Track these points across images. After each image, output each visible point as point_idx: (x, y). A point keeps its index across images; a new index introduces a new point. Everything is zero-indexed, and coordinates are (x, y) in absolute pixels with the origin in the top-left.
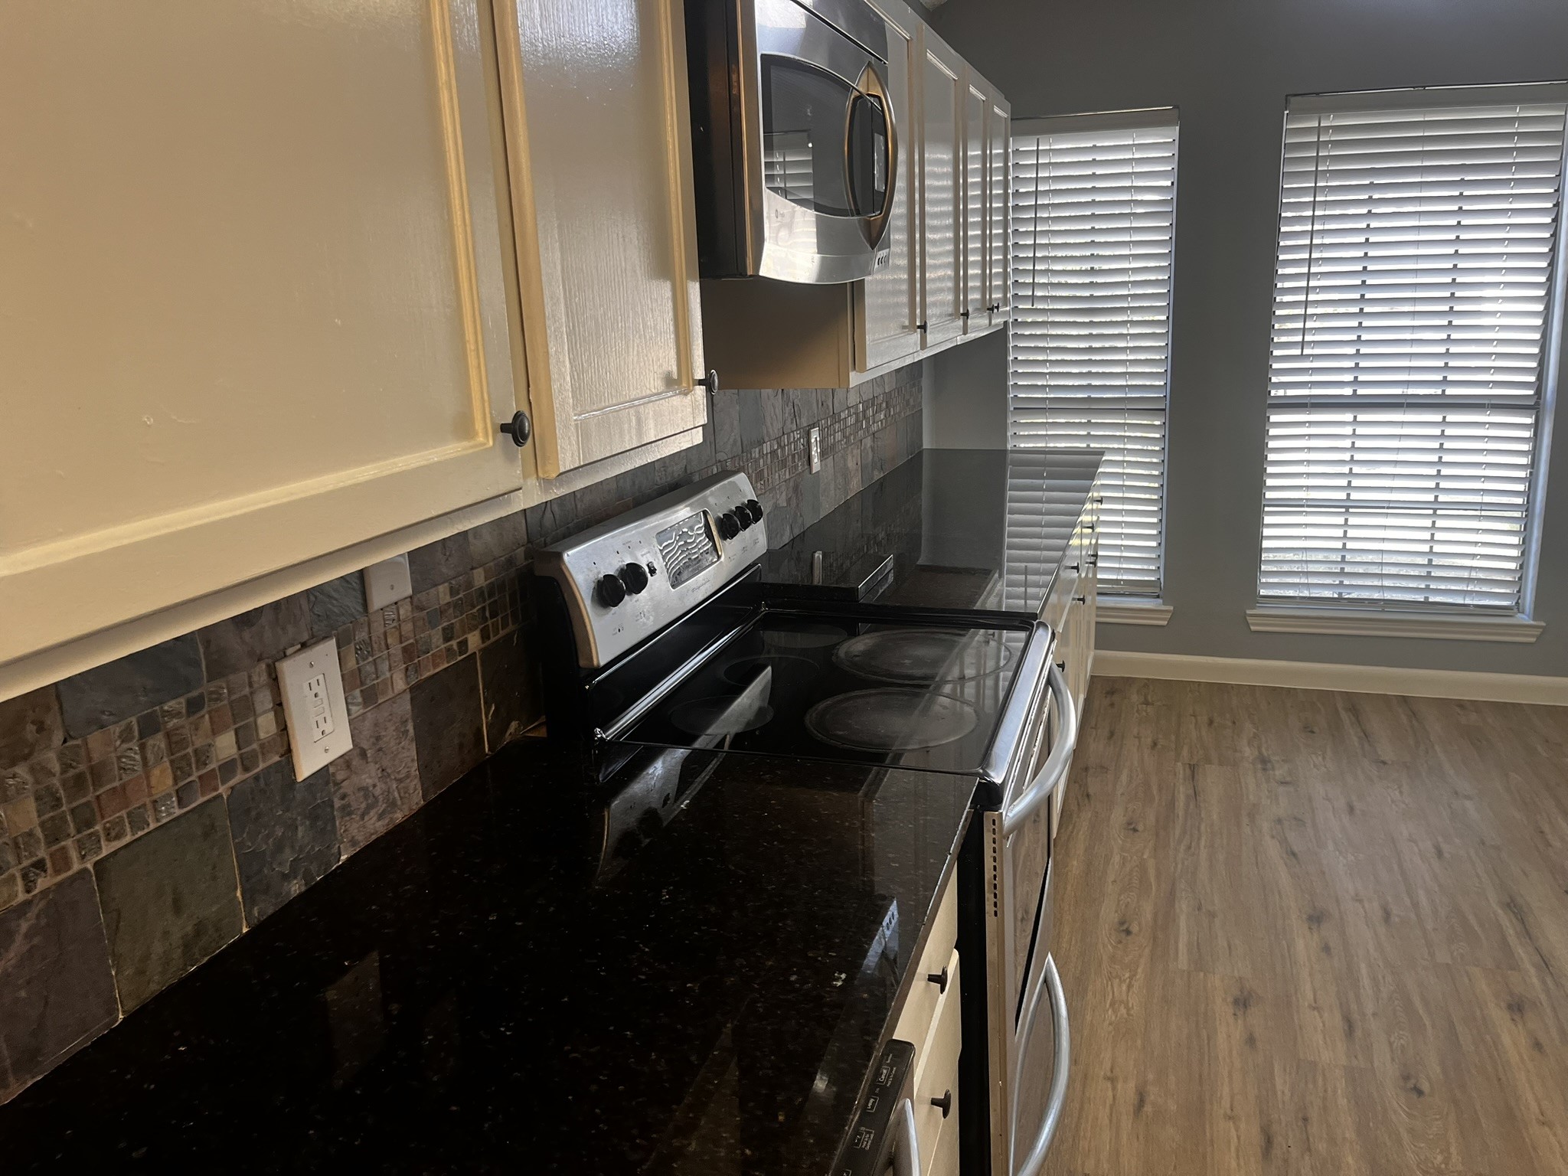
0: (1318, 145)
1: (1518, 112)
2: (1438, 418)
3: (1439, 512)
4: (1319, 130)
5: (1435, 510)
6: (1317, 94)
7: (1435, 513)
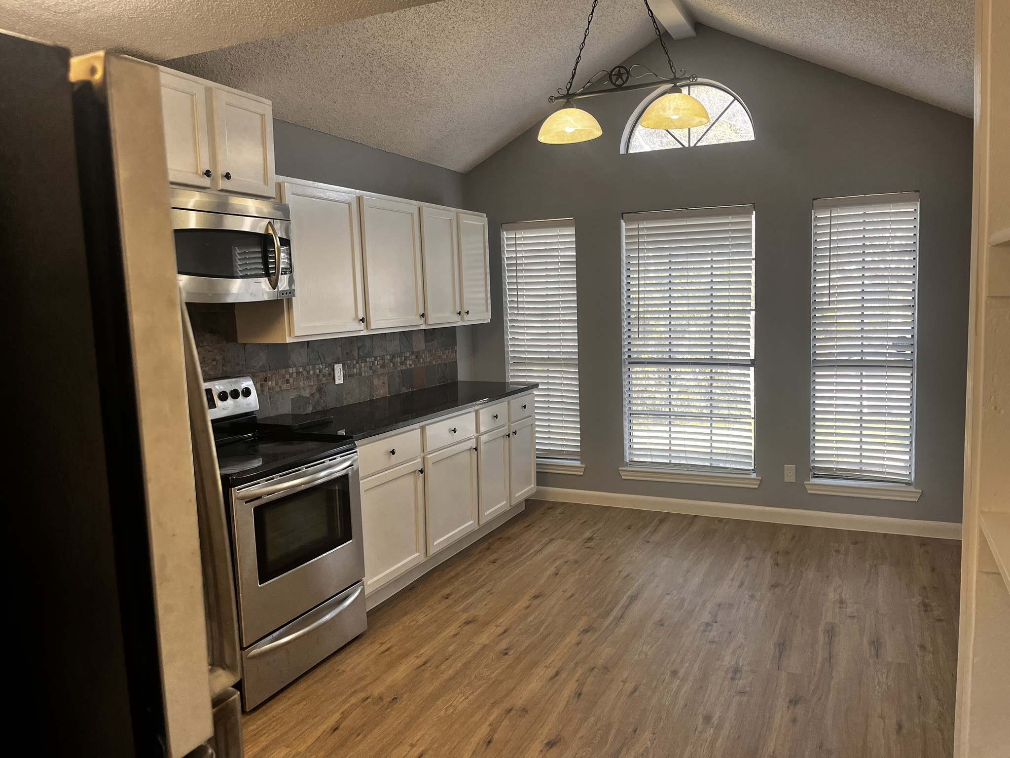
0: (638, 236)
1: (730, 219)
2: (708, 370)
3: (713, 419)
4: (638, 229)
5: (711, 418)
6: (637, 212)
7: (711, 419)
